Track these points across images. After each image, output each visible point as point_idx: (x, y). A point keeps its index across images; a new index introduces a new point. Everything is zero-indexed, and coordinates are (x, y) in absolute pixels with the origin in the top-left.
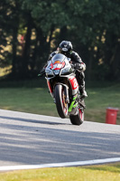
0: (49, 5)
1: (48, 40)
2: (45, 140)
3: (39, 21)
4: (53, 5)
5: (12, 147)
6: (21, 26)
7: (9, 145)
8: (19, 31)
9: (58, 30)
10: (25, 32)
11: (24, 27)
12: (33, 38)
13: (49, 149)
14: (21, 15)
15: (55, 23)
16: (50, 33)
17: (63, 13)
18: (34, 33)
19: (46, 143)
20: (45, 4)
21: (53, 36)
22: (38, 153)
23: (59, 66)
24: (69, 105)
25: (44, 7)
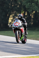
0: (31, 4)
1: (31, 15)
2: (30, 47)
3: (28, 9)
4: (33, 4)
5: (19, 50)
6: (22, 11)
7: (18, 49)
8: (22, 12)
9: (34, 12)
10: (23, 12)
11: (23, 11)
12: (26, 14)
13: (31, 50)
14: (22, 7)
15: (33, 9)
16: (31, 13)
17: (36, 7)
18: (26, 13)
19: (30, 48)
20: (30, 3)
21: (33, 14)
22: (27, 52)
23: (17, 24)
24: (21, 38)
25: (30, 4)
